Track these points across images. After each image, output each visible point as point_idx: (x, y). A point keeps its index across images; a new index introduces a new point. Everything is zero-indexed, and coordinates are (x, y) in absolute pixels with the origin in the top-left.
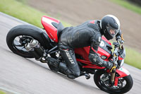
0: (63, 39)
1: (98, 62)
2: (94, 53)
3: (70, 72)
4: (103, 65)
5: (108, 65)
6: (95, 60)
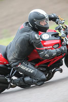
2: (42, 51)
4: (58, 53)
5: (62, 50)
6: (47, 55)
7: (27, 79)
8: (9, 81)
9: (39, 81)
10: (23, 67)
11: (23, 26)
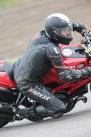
0: (18, 79)
1: (74, 77)
3: (52, 112)
6: (69, 77)
7: (40, 109)
8: (14, 111)
9: (57, 112)
10: (35, 93)
11: (38, 35)
